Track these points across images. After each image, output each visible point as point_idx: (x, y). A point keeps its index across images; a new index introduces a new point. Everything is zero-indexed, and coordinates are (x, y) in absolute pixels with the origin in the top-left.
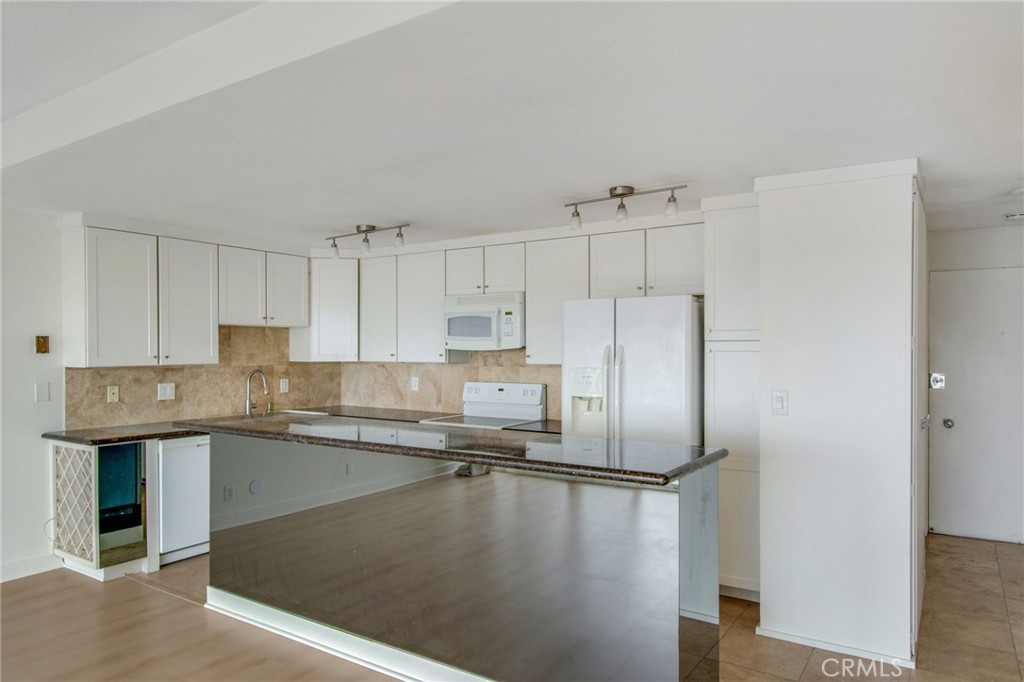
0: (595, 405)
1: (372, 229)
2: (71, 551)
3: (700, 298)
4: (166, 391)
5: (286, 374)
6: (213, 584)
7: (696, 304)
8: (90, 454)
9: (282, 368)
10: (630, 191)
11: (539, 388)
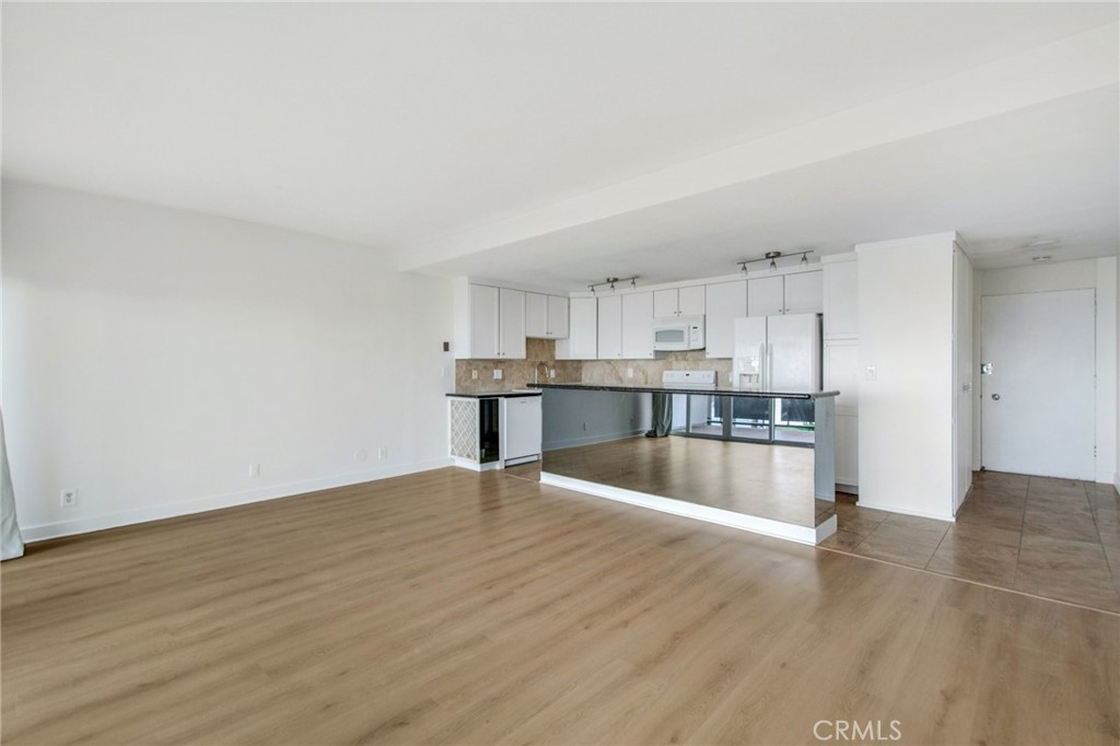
0: (754, 379)
1: (616, 280)
2: (461, 455)
3: (820, 315)
4: (498, 374)
5: (554, 367)
6: (544, 470)
7: (818, 319)
8: (475, 403)
9: (551, 363)
10: (778, 254)
11: (713, 374)
